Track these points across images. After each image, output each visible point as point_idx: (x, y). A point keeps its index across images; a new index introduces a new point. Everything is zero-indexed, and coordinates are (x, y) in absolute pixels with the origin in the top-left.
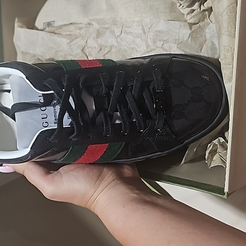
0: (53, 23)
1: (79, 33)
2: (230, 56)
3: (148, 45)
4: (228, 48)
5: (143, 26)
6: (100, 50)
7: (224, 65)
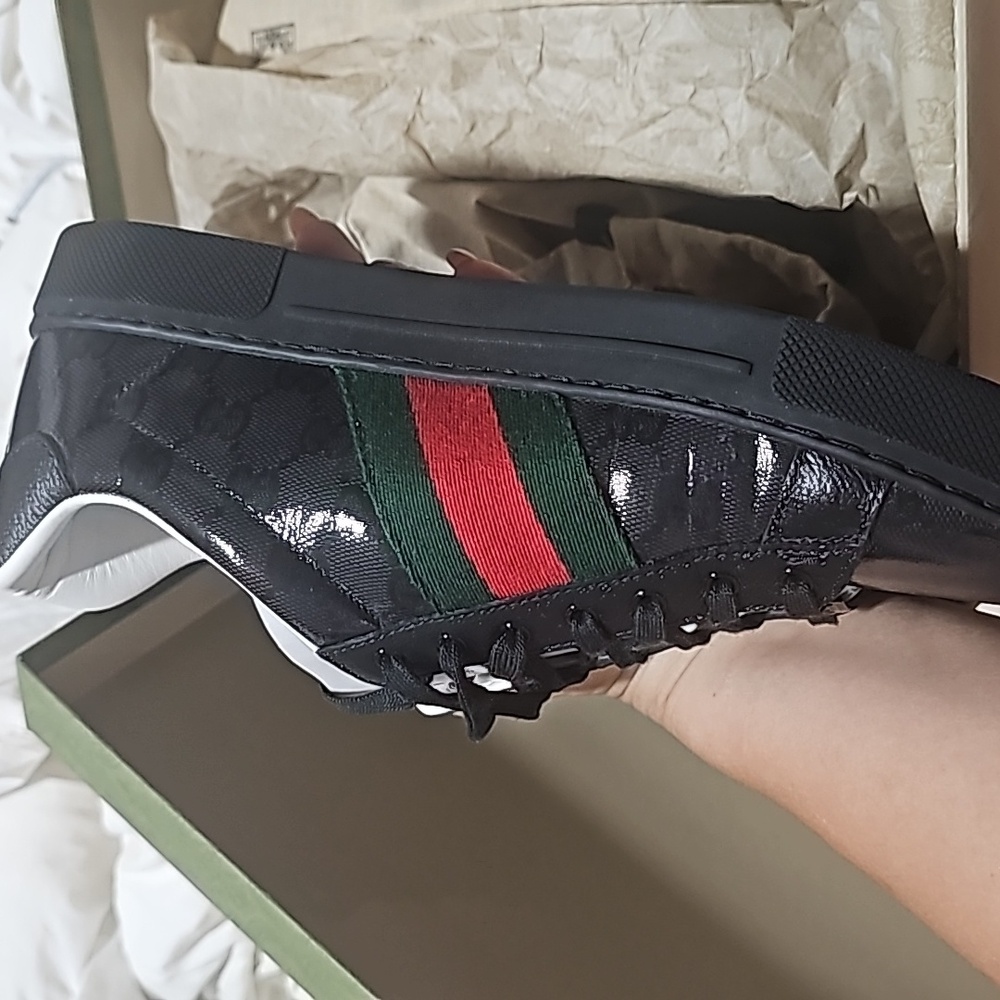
0: (288, 33)
1: (390, 69)
2: (941, 134)
3: (642, 100)
4: (935, 104)
5: (615, 34)
6: (472, 129)
7: (921, 165)
